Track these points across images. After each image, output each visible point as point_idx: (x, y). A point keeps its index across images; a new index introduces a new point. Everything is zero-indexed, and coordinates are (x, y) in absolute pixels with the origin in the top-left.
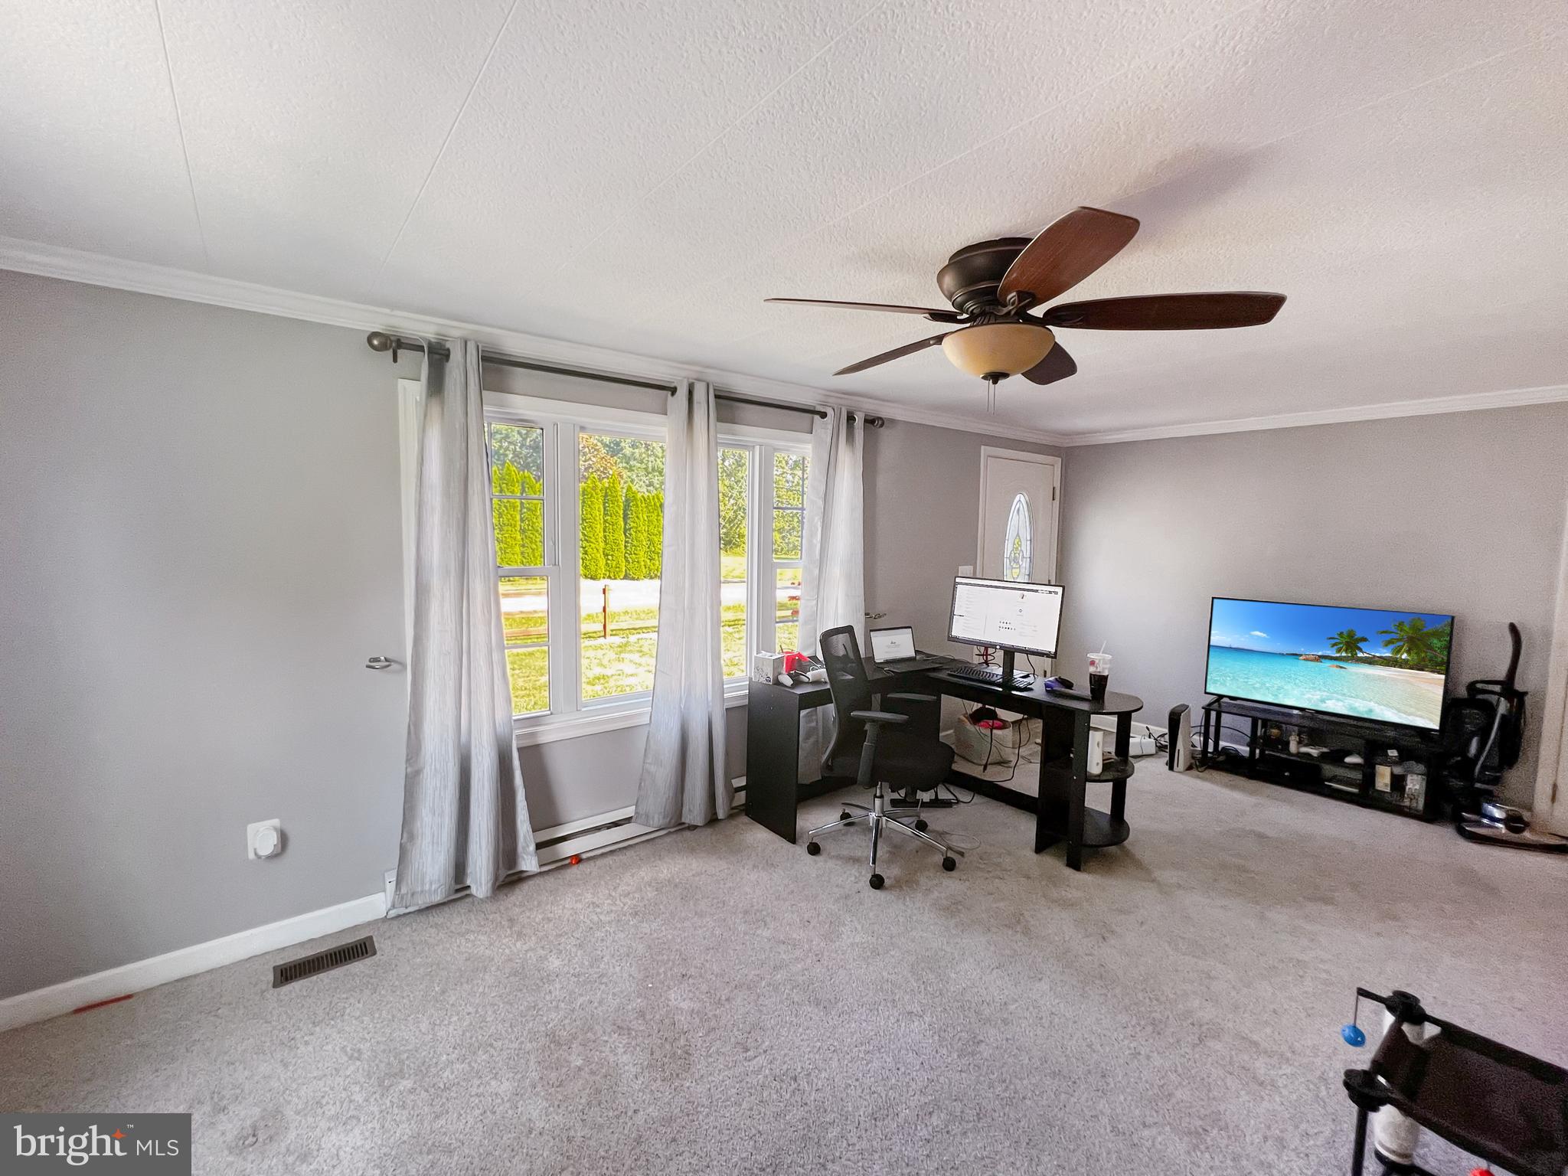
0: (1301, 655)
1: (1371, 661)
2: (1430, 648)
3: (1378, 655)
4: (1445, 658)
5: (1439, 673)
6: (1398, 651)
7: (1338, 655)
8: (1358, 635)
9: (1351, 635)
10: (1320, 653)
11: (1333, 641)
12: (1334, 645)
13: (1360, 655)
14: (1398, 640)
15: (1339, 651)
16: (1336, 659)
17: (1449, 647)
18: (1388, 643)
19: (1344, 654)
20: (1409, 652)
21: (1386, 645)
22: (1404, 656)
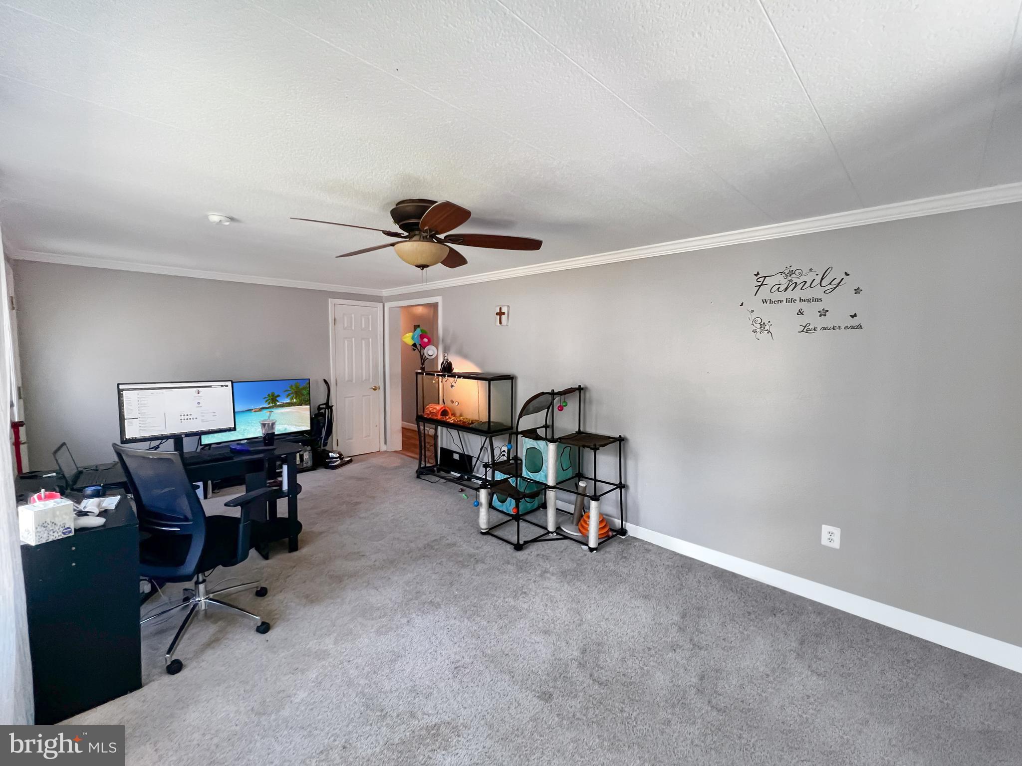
0: (252, 410)
1: (282, 406)
2: (303, 395)
3: (285, 402)
4: (309, 398)
5: (307, 405)
6: (292, 399)
7: (269, 406)
8: (276, 395)
9: (273, 395)
10: (261, 407)
11: (266, 399)
12: (266, 401)
13: (278, 404)
14: (291, 394)
15: (269, 404)
16: (268, 408)
17: (309, 394)
18: (288, 396)
19: (271, 405)
20: (296, 398)
21: (288, 397)
22: (295, 401)
